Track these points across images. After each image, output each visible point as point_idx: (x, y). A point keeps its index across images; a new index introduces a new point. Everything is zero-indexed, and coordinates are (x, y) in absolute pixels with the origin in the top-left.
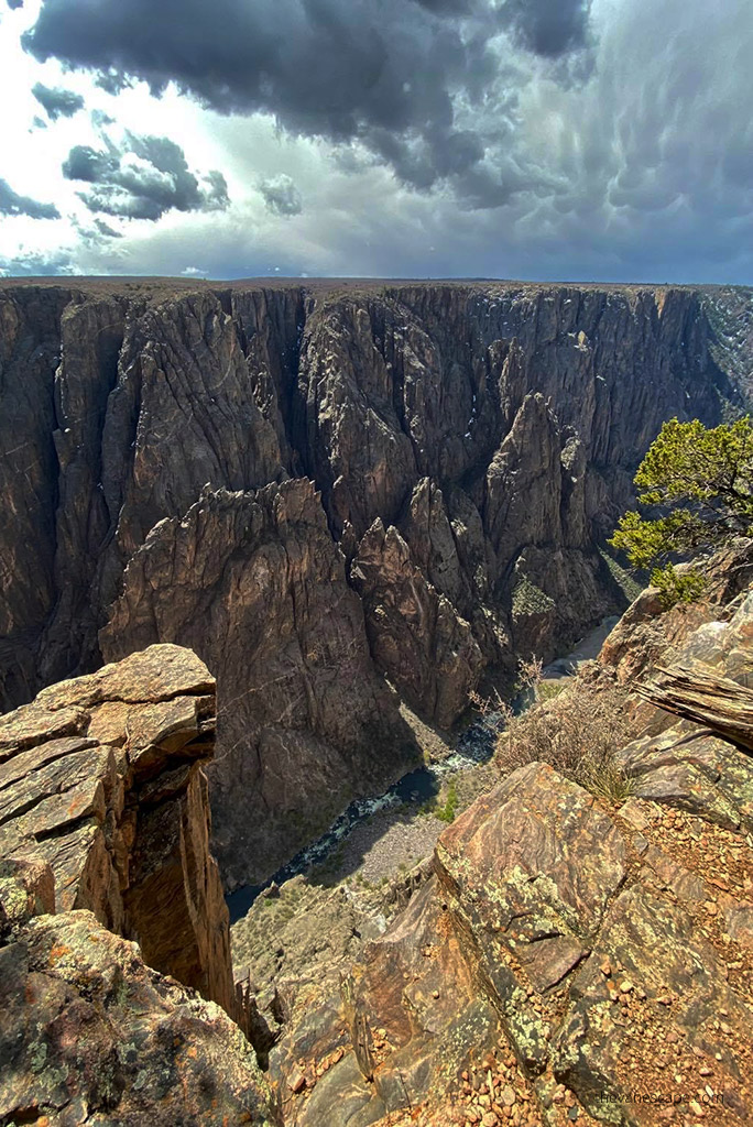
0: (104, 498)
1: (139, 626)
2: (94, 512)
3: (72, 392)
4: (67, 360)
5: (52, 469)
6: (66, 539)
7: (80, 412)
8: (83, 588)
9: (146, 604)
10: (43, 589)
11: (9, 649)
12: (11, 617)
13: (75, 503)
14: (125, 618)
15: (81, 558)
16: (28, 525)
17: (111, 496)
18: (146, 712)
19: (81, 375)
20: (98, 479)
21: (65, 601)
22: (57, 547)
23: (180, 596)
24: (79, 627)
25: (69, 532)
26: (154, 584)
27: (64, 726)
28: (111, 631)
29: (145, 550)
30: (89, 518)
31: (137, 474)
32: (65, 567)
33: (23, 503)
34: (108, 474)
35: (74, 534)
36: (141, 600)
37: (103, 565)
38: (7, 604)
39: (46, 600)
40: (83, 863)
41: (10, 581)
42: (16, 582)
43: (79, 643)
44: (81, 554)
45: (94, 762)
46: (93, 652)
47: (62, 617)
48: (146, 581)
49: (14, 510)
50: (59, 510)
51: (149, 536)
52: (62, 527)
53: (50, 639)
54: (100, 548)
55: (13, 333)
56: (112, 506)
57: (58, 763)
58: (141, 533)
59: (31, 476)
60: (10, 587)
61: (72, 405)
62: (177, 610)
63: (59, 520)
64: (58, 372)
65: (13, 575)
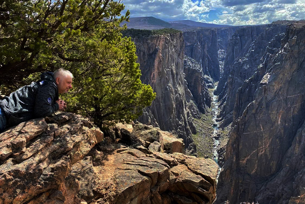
6: (297, 144)
8: (294, 171)
10: (275, 163)
11: (249, 181)
12: (256, 168)
15: (300, 157)
16: (282, 131)
21: (282, 173)
22: (291, 146)
24: (283, 189)
25: (300, 142)
28: (298, 201)
32: (290, 157)
33: (284, 120)
35: (302, 144)
38: (257, 162)
39: (274, 169)
41: (263, 152)
42: (265, 154)
44: (301, 154)
47: (277, 180)
49: (279, 123)
50: (300, 129)
52: (297, 138)
53: (268, 186)
59: (294, 110)
60: (262, 155)
63: (298, 134)
65: (265, 150)
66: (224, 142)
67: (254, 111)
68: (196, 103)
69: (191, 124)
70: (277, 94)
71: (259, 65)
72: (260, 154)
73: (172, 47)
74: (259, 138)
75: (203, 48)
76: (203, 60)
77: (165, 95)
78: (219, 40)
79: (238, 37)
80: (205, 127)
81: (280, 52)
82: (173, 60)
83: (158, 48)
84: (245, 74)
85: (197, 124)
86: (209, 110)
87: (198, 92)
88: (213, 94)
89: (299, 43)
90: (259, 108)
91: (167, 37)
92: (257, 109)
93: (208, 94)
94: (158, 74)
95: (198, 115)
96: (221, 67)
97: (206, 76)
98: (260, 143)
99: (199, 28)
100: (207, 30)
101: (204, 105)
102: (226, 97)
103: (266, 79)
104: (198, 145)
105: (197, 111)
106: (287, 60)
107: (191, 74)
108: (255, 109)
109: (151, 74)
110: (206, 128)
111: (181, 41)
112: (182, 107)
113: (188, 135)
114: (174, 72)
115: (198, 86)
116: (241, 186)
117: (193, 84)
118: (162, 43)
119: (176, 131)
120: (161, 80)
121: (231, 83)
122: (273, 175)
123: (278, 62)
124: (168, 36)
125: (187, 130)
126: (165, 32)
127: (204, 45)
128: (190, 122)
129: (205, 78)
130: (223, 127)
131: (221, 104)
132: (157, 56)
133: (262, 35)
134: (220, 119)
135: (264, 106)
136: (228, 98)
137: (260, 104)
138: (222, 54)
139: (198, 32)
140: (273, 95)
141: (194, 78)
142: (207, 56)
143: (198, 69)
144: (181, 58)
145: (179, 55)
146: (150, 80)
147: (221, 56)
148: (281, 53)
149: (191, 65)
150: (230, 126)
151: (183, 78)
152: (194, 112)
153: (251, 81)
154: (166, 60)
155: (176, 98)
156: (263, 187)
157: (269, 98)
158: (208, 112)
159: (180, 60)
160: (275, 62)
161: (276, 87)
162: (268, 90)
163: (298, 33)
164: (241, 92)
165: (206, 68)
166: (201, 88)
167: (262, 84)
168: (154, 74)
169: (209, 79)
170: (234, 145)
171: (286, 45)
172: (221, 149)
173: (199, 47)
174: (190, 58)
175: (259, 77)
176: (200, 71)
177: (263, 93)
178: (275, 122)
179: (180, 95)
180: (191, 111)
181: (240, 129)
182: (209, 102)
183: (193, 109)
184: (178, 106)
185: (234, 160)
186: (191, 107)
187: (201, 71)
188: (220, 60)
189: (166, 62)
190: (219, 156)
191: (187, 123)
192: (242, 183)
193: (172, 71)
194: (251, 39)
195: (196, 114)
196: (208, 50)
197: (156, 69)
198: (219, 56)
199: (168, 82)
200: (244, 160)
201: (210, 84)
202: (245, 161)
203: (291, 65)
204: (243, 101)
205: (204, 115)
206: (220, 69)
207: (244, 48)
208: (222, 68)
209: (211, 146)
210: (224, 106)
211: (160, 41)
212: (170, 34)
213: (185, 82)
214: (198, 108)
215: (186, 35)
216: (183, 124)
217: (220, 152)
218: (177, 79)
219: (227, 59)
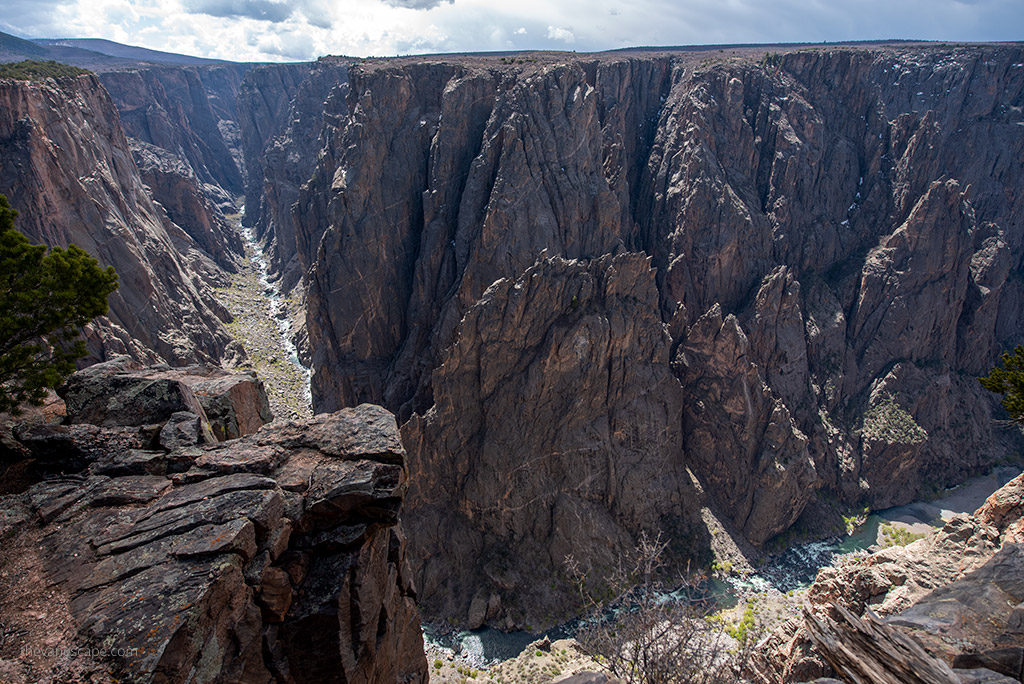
0: (454, 253)
1: (466, 372)
2: (445, 266)
3: (442, 159)
4: (443, 129)
5: (417, 224)
6: (420, 287)
7: (447, 175)
8: (427, 329)
9: (474, 354)
10: (397, 327)
11: (365, 372)
12: (370, 346)
13: (431, 256)
14: (455, 363)
15: (429, 305)
16: (393, 271)
17: (461, 252)
18: (333, 467)
19: (452, 143)
20: (453, 237)
21: (411, 340)
22: (412, 292)
23: (504, 351)
24: (419, 364)
25: (423, 281)
26: (484, 337)
27: (258, 462)
28: (443, 373)
29: (480, 305)
30: (440, 271)
31: (484, 235)
32: (416, 310)
33: (392, 251)
34: (461, 233)
35: (427, 283)
36: (471, 349)
37: (445, 313)
38: (369, 335)
39: (398, 336)
40: (202, 594)
41: (374, 316)
42: (380, 319)
43: (417, 378)
44: (429, 301)
45: (257, 503)
46: (426, 387)
47: (408, 353)
48: (478, 333)
49: (385, 257)
50: (418, 261)
51: (486, 293)
52: (418, 276)
53: (397, 369)
54: (445, 299)
55: (405, 105)
56: (461, 261)
57: (227, 496)
58: (480, 289)
59: (401, 230)
60: (373, 321)
61: (442, 168)
62: (498, 365)
63: (418, 269)
64: (435, 139)
65: (377, 311)
66: (300, 320)
67: (336, 247)
68: (208, 251)
69: (212, 305)
70: (367, 206)
71: (319, 151)
72: (370, 319)
73: (79, 116)
74: (361, 293)
75: (176, 117)
76: (187, 147)
77: (109, 250)
78: (212, 97)
79: (257, 91)
80: (249, 301)
81: (350, 123)
82: (97, 151)
83: (28, 119)
84: (296, 172)
85: (227, 298)
86: (244, 262)
87: (203, 226)
88: (241, 225)
89: (378, 104)
90: (345, 238)
91: (48, 87)
92: (341, 241)
93: (228, 227)
94: (63, 197)
95: (222, 279)
96: (239, 160)
97: (208, 187)
98: (364, 301)
99: (143, 64)
100: (172, 70)
101: (229, 254)
102: (272, 228)
103: (340, 178)
104: (245, 343)
105: (216, 270)
106: (366, 138)
107: (165, 186)
108: (338, 241)
109: (35, 200)
110: (252, 303)
111: (101, 99)
112: (173, 269)
113: (213, 328)
114: (114, 184)
115: (196, 212)
116: (356, 386)
117: (181, 210)
118: (36, 106)
119: (180, 328)
120: (78, 211)
121: (275, 196)
122: (399, 347)
123: (353, 143)
124: (49, 84)
125: (207, 319)
126: (35, 72)
127: (175, 111)
128: (208, 299)
129: (208, 193)
130: (285, 291)
131: (268, 245)
132: (36, 146)
133: (306, 86)
134: (275, 275)
135: (352, 231)
136: (278, 228)
137: (344, 230)
138: (230, 130)
139: (147, 76)
140: (361, 209)
141: (180, 196)
142: (194, 137)
143: (182, 171)
144: (120, 145)
145: (110, 138)
146: (41, 217)
147: (229, 137)
148: (352, 125)
149: (158, 163)
150: (300, 285)
151: (148, 199)
152: (210, 274)
153: (313, 185)
154: (73, 155)
155: (148, 253)
156: (391, 373)
157: (357, 215)
158: (245, 268)
159: (119, 153)
160: (347, 145)
161: (363, 193)
162: (350, 200)
163: (371, 85)
164: (301, 211)
165: (201, 167)
166: (208, 216)
167: (336, 190)
168: (45, 196)
169: (219, 193)
170: (321, 320)
171: (356, 109)
172: (297, 334)
173: (164, 114)
174: (148, 145)
175: (326, 178)
176: (187, 175)
177: (344, 208)
178: (377, 259)
179: (155, 241)
180: (201, 274)
181: (322, 286)
182: (238, 246)
183: (206, 269)
184: (162, 269)
185: (330, 346)
186: (196, 266)
187: (191, 176)
188: (230, 147)
189: (77, 161)
190: (299, 350)
191: (201, 303)
192: (355, 380)
193: (105, 182)
194: (284, 96)
195: (217, 279)
196: (190, 123)
197: (46, 183)
198: (224, 136)
199: (104, 212)
200: (346, 339)
201: (227, 204)
202: (349, 342)
203: (376, 147)
204: (310, 230)
205: (237, 276)
206: (239, 166)
207: (278, 114)
208: (242, 165)
209: (276, 335)
210: (276, 248)
211: (25, 99)
212: (54, 77)
213: (158, 208)
214: (218, 264)
215: (111, 82)
216: (194, 309)
217: (297, 340)
218: (129, 203)
219: (246, 142)
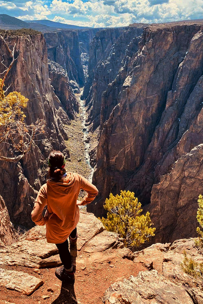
0: (178, 125)
1: (172, 190)
2: (172, 131)
3: (183, 75)
4: (187, 59)
5: (161, 107)
6: (156, 140)
7: (183, 83)
8: (154, 163)
9: (178, 182)
10: (139, 158)
11: (119, 176)
12: (124, 164)
13: (166, 126)
14: (166, 184)
15: (158, 150)
16: (144, 129)
17: (182, 125)
19: (191, 66)
20: (179, 116)
21: (145, 166)
22: (151, 142)
23: (197, 185)
24: (146, 179)
25: (158, 137)
26: (186, 174)
28: (158, 187)
29: (188, 156)
30: (168, 133)
31: (199, 117)
32: (151, 151)
33: (145, 119)
34: (186, 115)
35: (160, 138)
36: (177, 179)
37: (166, 156)
38: (124, 159)
39: (138, 162)
41: (129, 150)
42: (131, 152)
43: (144, 186)
44: (159, 148)
46: (147, 192)
47: (141, 172)
48: (183, 170)
49: (141, 122)
50: (158, 126)
51: (193, 150)
52: (156, 134)
53: (134, 179)
54: (168, 148)
55: (168, 46)
56: (182, 129)
58: (189, 147)
59: (152, 109)
60: (128, 153)
61: (181, 80)
62: (192, 191)
63: (156, 131)
64: (181, 65)
65: (131, 148)
66: (95, 144)
67: (119, 114)
68: (65, 109)
69: (62, 131)
70: (138, 96)
71: (120, 68)
72: (127, 151)
73: (34, 50)
74: (125, 138)
75: (66, 52)
76: (67, 64)
77: (32, 103)
78: (81, 43)
79: (100, 40)
80: (76, 132)
81: (139, 55)
82: (37, 64)
83: (19, 51)
84: (108, 77)
85: (68, 129)
86: (78, 115)
87: (66, 97)
88: (80, 99)
89: (155, 46)
90: (124, 110)
91: (27, 39)
92: (122, 111)
93: (75, 99)
94: (23, 81)
95: (68, 122)
96: (85, 71)
97: (71, 81)
98: (126, 142)
99: (59, 29)
100: (68, 32)
101: (73, 111)
102: (92, 102)
103: (128, 82)
104: (70, 150)
105: (67, 117)
106: (145, 63)
107: (56, 79)
108: (120, 111)
109: (14, 81)
110: (77, 134)
111: (42, 43)
112: (51, 114)
113: (60, 142)
114: (40, 77)
115: (65, 91)
116: (113, 182)
117: (59, 90)
118: (23, 45)
119: (49, 139)
120: (26, 87)
121: (96, 87)
122: (138, 168)
123: (138, 65)
124: (28, 37)
125: (59, 137)
126: (24, 33)
127: (66, 48)
128: (61, 129)
129: (70, 83)
130: (93, 130)
131: (89, 109)
132: (19, 61)
133: (121, 38)
134: (88, 123)
135: (128, 108)
136: (94, 102)
137: (124, 106)
138: (85, 57)
139: (60, 34)
140: (135, 97)
141: (61, 84)
142: (71, 59)
143: (63, 74)
144: (45, 62)
145: (42, 59)
146: (14, 88)
147: (84, 60)
148: (140, 56)
149: (56, 69)
150: (98, 129)
151: (49, 84)
152: (64, 118)
153: (114, 84)
154: (29, 65)
155: (45, 106)
156: (131, 180)
157: (132, 100)
158: (77, 118)
159: (44, 65)
160: (135, 65)
161: (137, 89)
162: (131, 92)
163: (153, 36)
164: (106, 96)
165: (70, 72)
166: (69, 93)
167: (125, 87)
168: (17, 80)
169: (75, 84)
170: (104, 147)
171: (143, 48)
172: (92, 151)
173: (62, 50)
174: (54, 62)
175: (121, 80)
176: (65, 76)
177: (127, 96)
178: (137, 122)
179: (48, 102)
180: (61, 118)
181: (108, 131)
182: (76, 108)
183: (63, 116)
184: (48, 113)
185: (105, 160)
186: (60, 114)
187: (66, 76)
188: (83, 64)
189: (30, 67)
190: (91, 158)
191: (59, 130)
192: (113, 179)
193: (37, 76)
194: (111, 43)
195: (66, 121)
196: (70, 54)
197: (19, 75)
198: (82, 60)
199: (34, 89)
200: (113, 158)
201: (77, 89)
202: (114, 160)
203: (149, 68)
204: (108, 104)
205: (74, 121)
206: (85, 73)
207: (106, 51)
208: (86, 73)
209: (83, 150)
210: (92, 111)
211: (20, 43)
212: (30, 35)
213: (52, 88)
214: (68, 114)
215: (47, 37)
216: (55, 132)
217: (91, 154)
218: (43, 85)
219: (90, 62)
